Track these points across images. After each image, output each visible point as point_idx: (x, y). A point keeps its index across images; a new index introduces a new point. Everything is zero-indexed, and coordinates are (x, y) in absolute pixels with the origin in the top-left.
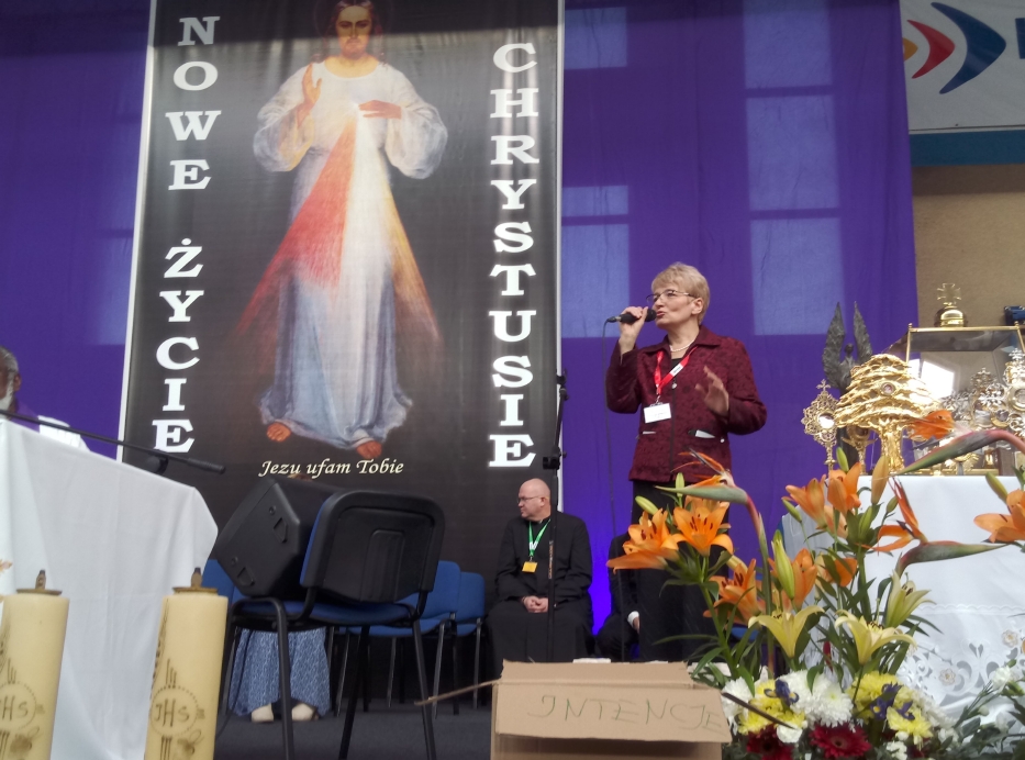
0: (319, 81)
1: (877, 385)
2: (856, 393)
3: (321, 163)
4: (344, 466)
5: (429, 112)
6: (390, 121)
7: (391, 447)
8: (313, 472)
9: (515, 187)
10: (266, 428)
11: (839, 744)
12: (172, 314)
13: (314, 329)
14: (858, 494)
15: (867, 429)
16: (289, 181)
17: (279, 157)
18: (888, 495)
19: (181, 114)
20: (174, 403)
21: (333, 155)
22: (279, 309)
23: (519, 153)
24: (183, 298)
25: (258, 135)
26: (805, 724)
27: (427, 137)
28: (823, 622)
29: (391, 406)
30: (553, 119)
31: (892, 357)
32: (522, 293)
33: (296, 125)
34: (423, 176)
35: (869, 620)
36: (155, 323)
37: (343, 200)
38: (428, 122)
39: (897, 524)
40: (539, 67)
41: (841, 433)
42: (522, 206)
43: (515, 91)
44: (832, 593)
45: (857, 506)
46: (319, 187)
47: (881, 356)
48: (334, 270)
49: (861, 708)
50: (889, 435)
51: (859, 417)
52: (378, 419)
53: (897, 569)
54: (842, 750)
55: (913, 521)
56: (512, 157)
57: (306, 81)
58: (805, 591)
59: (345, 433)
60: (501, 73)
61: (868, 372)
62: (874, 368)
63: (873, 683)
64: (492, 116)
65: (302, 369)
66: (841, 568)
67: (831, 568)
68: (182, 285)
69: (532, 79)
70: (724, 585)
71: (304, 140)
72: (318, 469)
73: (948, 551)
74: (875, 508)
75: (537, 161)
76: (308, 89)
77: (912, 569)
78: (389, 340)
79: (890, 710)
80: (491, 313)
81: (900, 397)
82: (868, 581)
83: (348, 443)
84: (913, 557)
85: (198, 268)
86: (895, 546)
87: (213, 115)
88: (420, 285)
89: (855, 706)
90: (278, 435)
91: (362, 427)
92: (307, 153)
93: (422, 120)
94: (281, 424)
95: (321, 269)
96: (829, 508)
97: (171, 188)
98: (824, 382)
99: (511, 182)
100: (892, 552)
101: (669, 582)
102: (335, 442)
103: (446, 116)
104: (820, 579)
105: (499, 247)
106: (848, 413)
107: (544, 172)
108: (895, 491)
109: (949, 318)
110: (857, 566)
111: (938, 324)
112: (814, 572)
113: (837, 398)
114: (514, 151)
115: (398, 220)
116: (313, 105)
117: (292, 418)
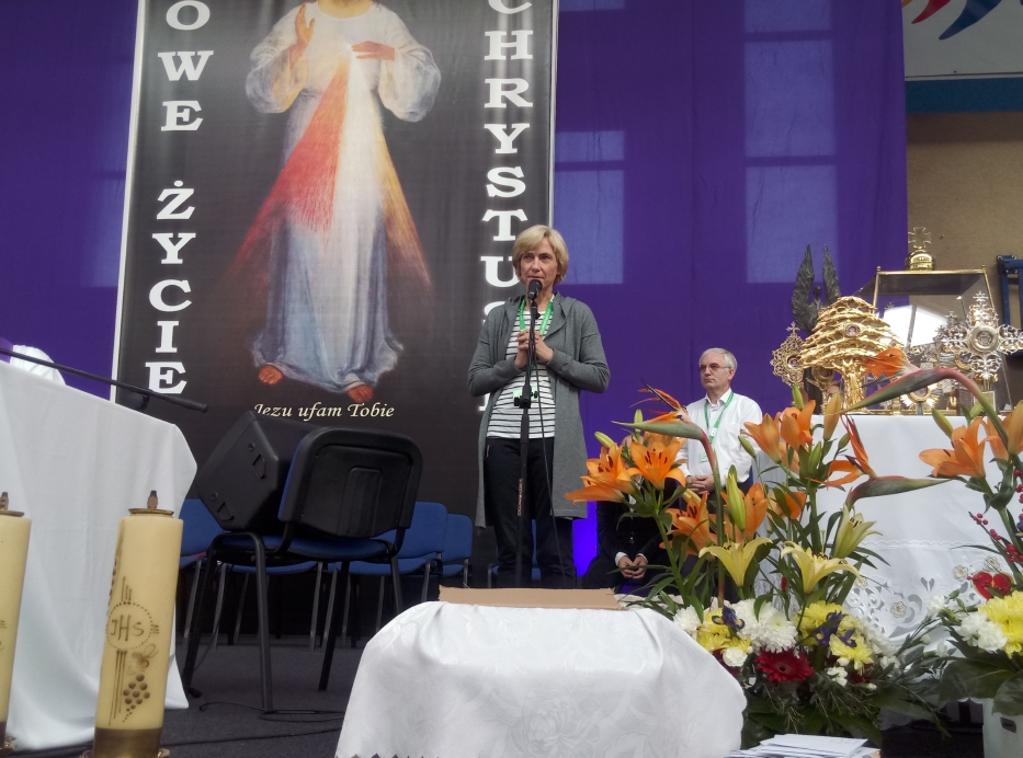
0: (312, 21)
1: (842, 327)
2: (822, 335)
3: (313, 105)
4: (335, 409)
5: (422, 54)
6: (384, 63)
7: (383, 391)
8: (305, 414)
9: (508, 131)
10: (258, 371)
11: (783, 669)
12: (165, 257)
13: (306, 273)
14: (811, 432)
15: (831, 370)
16: (281, 123)
17: (272, 98)
18: (840, 432)
19: (173, 54)
20: (167, 345)
21: (326, 96)
22: (271, 252)
24: (175, 240)
25: (250, 76)
26: (750, 649)
27: (420, 79)
28: (773, 553)
29: (382, 350)
30: (548, 62)
31: (858, 300)
33: (289, 66)
34: (417, 119)
35: (817, 550)
36: (148, 264)
37: (336, 143)
38: (422, 64)
39: (846, 459)
40: (534, 8)
41: (807, 373)
42: (515, 151)
43: (509, 33)
44: (783, 526)
45: (810, 442)
46: (311, 127)
47: (847, 298)
48: (326, 213)
49: (806, 635)
50: (852, 375)
51: (823, 358)
52: (370, 363)
53: (847, 503)
54: (785, 675)
55: (864, 458)
56: (505, 100)
57: (300, 21)
58: (756, 522)
59: (336, 376)
60: (495, 14)
61: (834, 313)
62: (840, 310)
63: (818, 612)
64: (486, 58)
65: (294, 312)
66: (791, 502)
67: (781, 501)
68: (174, 227)
69: (527, 20)
70: (678, 516)
71: (296, 81)
72: (309, 412)
73: (896, 486)
74: (828, 445)
75: (531, 105)
76: (301, 30)
77: (861, 504)
78: (381, 285)
79: (832, 637)
80: (483, 258)
81: (864, 339)
82: (818, 514)
83: (339, 387)
84: (862, 492)
85: (190, 211)
86: (846, 480)
87: (205, 55)
88: (412, 229)
89: (800, 633)
90: (270, 378)
91: (353, 371)
92: (300, 95)
93: (415, 62)
94: (274, 367)
95: (314, 212)
96: (783, 445)
97: (163, 129)
98: (793, 325)
99: (505, 126)
100: (843, 486)
101: (625, 515)
102: (326, 386)
103: (440, 58)
104: (769, 511)
105: (492, 192)
106: (812, 354)
107: (538, 116)
108: (847, 428)
109: (918, 262)
110: (808, 500)
111: (907, 267)
112: (765, 505)
113: (804, 339)
114: (508, 94)
115: (391, 163)
116: (306, 46)
117: (285, 361)
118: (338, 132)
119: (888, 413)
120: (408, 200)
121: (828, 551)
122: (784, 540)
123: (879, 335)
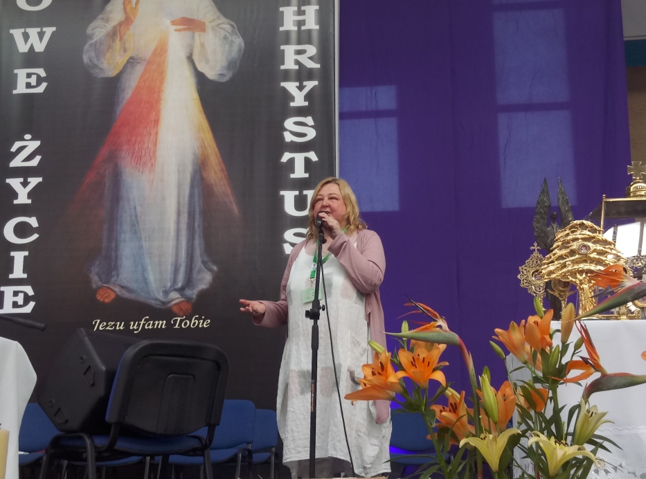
0: (138, 2)
1: (575, 246)
2: (559, 252)
3: (139, 70)
4: (161, 322)
5: (228, 26)
6: (197, 34)
7: (200, 306)
8: (135, 327)
9: (301, 88)
10: (95, 292)
12: (16, 198)
13: (135, 208)
14: (551, 336)
15: (568, 283)
16: (113, 84)
17: (104, 64)
18: (574, 337)
19: (23, 30)
20: (18, 272)
21: (149, 63)
22: (106, 192)
23: (303, 59)
24: (25, 184)
25: (86, 47)
27: (227, 47)
28: (523, 441)
29: (199, 271)
30: (331, 31)
31: (588, 223)
32: (307, 175)
33: (118, 38)
34: (224, 80)
35: (559, 438)
37: (158, 100)
38: (228, 35)
39: (581, 359)
41: (548, 285)
42: (306, 104)
43: (299, 8)
44: (531, 418)
45: (550, 345)
46: (138, 87)
47: (578, 222)
48: (151, 159)
50: (585, 286)
51: (560, 272)
52: (189, 282)
53: (583, 397)
55: (596, 358)
56: (297, 62)
57: (127, 2)
59: (161, 294)
61: (568, 235)
62: (573, 232)
64: (281, 29)
65: (125, 241)
66: (536, 397)
67: (527, 396)
68: (24, 173)
70: (441, 411)
71: (125, 50)
72: (139, 325)
73: (623, 381)
74: (565, 347)
75: (318, 66)
76: (128, 8)
77: (596, 398)
78: (197, 217)
80: (282, 193)
81: (594, 255)
82: (560, 407)
83: (163, 303)
84: (596, 387)
85: (38, 159)
86: (581, 377)
87: (49, 31)
88: (222, 170)
90: (105, 297)
91: (176, 290)
92: (128, 62)
93: (223, 33)
94: (109, 288)
95: (141, 158)
96: (528, 347)
97: (15, 92)
98: (535, 244)
99: (297, 84)
100: (580, 382)
102: (153, 302)
103: (243, 30)
104: (517, 405)
105: (288, 137)
106: (551, 268)
107: (324, 75)
108: (581, 332)
109: (637, 189)
110: (551, 394)
111: (628, 195)
112: (514, 399)
113: (544, 256)
114: (300, 58)
115: (204, 116)
116: (132, 22)
117: (117, 283)
118: (160, 91)
119: (616, 318)
120: (219, 146)
121: (570, 438)
122: (532, 430)
123: (606, 252)
